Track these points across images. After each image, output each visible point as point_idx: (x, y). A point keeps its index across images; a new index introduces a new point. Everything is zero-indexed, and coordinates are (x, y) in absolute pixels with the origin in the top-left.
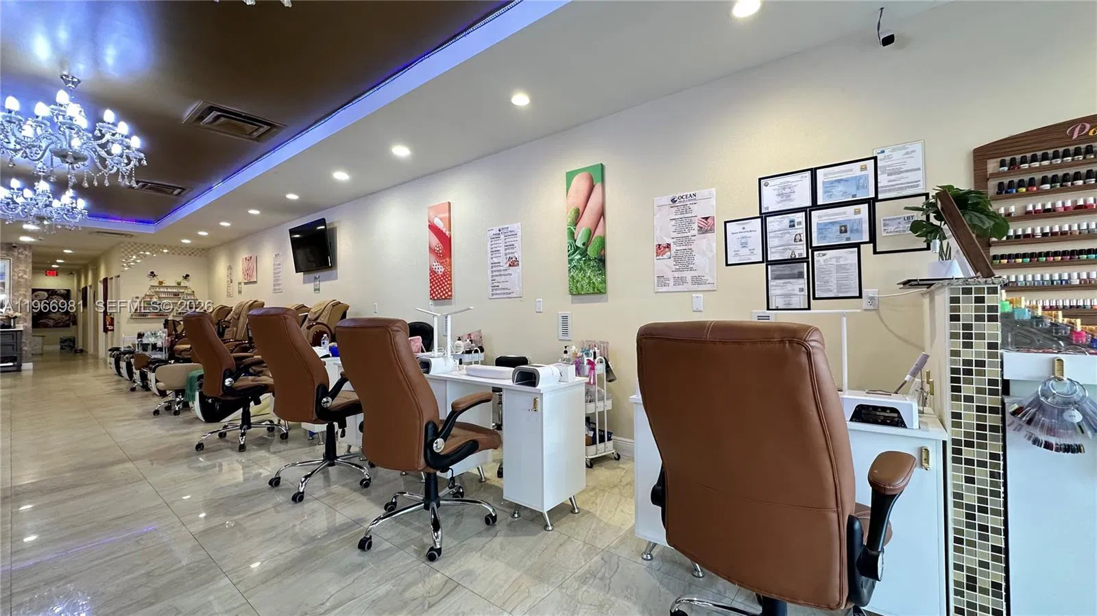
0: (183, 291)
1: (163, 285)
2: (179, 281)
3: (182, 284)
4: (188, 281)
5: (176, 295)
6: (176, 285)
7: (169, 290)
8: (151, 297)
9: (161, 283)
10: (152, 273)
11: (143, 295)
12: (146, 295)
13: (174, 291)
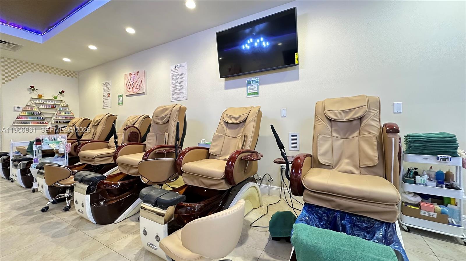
0: (59, 104)
1: (42, 98)
2: (56, 95)
3: (58, 99)
4: (63, 96)
5: (54, 107)
6: (54, 99)
7: (48, 103)
8: (32, 107)
9: (40, 96)
10: (32, 87)
11: (25, 106)
12: (26, 105)
13: (52, 103)
